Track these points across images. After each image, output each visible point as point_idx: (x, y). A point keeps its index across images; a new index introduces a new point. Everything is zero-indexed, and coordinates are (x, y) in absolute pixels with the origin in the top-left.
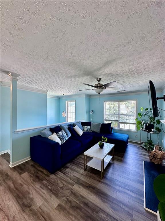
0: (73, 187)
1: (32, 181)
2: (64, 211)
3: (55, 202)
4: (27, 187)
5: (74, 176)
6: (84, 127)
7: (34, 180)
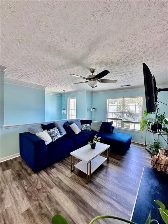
0: (52, 190)
1: (11, 179)
2: (29, 218)
3: (25, 205)
4: (4, 185)
5: (57, 177)
6: (83, 125)
7: (14, 179)
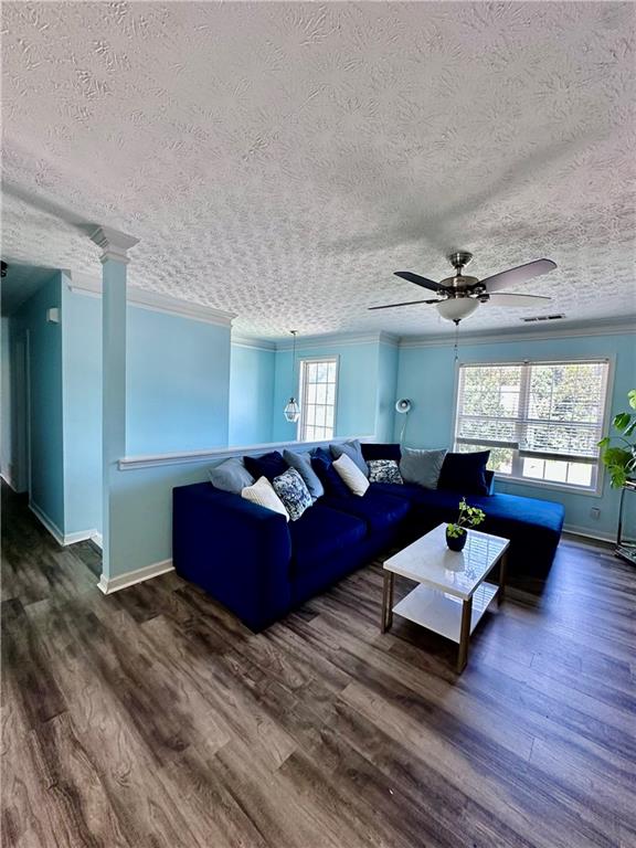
0: (344, 692)
1: (181, 650)
2: (313, 784)
3: (276, 744)
4: (166, 670)
5: (341, 649)
6: (373, 464)
7: (188, 649)
